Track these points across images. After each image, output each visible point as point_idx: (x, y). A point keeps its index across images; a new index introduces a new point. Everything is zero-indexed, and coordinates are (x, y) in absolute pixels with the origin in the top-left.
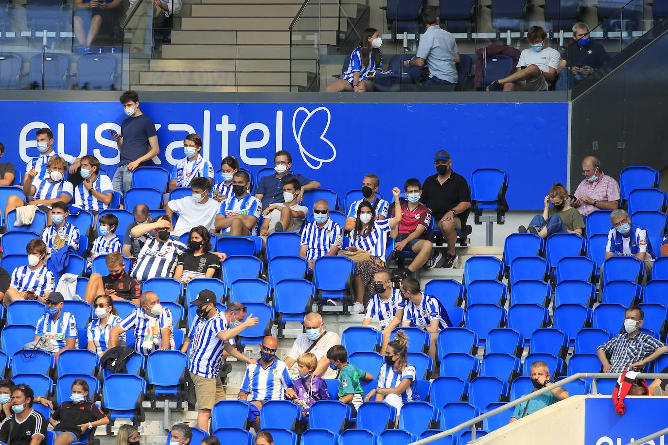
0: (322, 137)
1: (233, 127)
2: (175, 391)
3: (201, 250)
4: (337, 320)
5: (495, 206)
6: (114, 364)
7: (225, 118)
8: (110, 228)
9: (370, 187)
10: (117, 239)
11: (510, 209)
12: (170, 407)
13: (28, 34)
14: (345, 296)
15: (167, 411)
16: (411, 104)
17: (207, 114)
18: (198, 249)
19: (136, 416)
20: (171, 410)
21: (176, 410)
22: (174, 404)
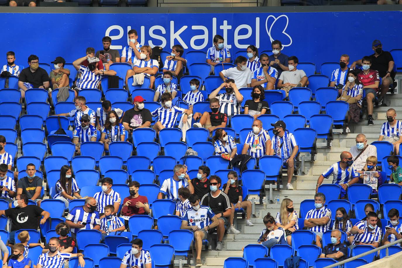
0: (283, 32)
1: (230, 27)
2: (276, 179)
3: (259, 99)
4: (339, 137)
6: (240, 164)
7: (225, 22)
8: (197, 86)
9: (345, 62)
10: (200, 93)
12: (273, 188)
14: (344, 124)
15: (271, 190)
16: (337, 13)
17: (214, 20)
18: (257, 98)
19: (261, 193)
20: (273, 190)
21: (276, 189)
22: (275, 186)
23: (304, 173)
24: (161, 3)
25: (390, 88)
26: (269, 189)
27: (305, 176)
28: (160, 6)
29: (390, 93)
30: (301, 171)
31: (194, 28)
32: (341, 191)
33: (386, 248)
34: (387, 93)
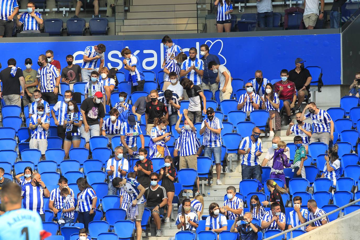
0: (219, 54)
2: (207, 176)
4: (266, 139)
5: (317, 84)
8: (125, 98)
9: (260, 77)
11: (324, 84)
13: (56, 9)
14: (266, 129)
16: (262, 37)
19: (194, 188)
20: (205, 185)
21: (208, 185)
22: (206, 182)
23: (232, 171)
24: (119, 32)
25: (305, 99)
26: (201, 185)
27: (233, 173)
28: (118, 34)
29: (305, 103)
30: (229, 169)
31: (145, 52)
32: (259, 185)
33: (290, 232)
34: (303, 103)
